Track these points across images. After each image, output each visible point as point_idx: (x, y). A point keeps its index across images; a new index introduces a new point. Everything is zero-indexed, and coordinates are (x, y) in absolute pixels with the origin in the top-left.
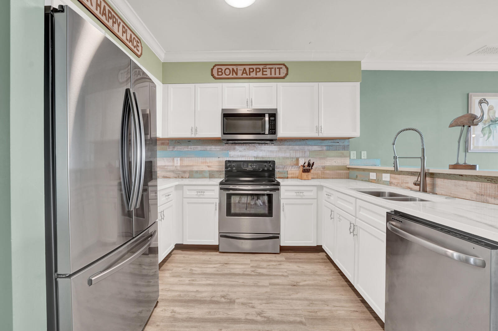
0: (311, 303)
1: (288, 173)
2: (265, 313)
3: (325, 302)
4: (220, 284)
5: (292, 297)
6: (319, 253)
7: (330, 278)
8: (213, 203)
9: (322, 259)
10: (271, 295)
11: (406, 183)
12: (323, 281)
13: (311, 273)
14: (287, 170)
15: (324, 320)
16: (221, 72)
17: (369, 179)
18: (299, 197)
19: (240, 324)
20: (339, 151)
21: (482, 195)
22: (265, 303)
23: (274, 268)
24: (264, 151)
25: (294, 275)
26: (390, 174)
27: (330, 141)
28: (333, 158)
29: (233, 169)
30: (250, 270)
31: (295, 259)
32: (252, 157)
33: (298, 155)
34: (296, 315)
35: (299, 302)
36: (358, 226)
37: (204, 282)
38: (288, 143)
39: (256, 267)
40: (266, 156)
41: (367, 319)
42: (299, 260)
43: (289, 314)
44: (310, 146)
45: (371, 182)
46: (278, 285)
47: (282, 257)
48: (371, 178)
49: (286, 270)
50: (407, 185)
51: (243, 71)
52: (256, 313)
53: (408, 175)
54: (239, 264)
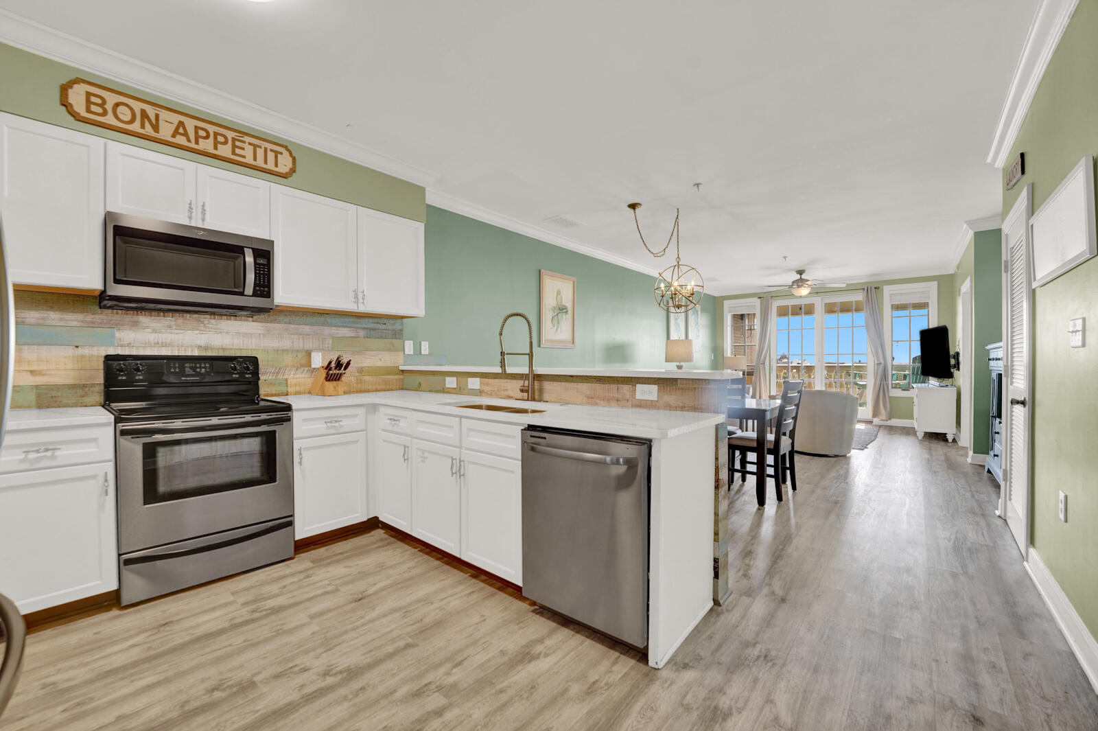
0: (406, 612)
1: (287, 383)
2: (335, 666)
3: (426, 600)
4: (183, 672)
5: (367, 618)
6: (369, 532)
7: (412, 564)
8: (94, 477)
9: (381, 540)
10: (327, 632)
11: (504, 390)
12: (404, 573)
13: (378, 569)
14: (285, 377)
15: (438, 624)
16: (102, 105)
17: (443, 389)
18: (332, 431)
19: (297, 711)
20: (386, 341)
21: (592, 398)
22: (325, 652)
23: (299, 588)
24: (227, 333)
25: (347, 583)
26: (481, 378)
27: (371, 320)
28: (378, 352)
29: (137, 378)
30: (245, 613)
31: (328, 558)
32: (191, 346)
33: (309, 345)
34: (393, 640)
35: (384, 620)
36: (465, 460)
37: (126, 691)
38: (287, 319)
39: (254, 601)
40: (233, 345)
41: (491, 595)
42: (340, 556)
43: (382, 645)
44: (335, 328)
45: (448, 392)
46: (330, 611)
47: (304, 561)
48: (448, 385)
49: (327, 582)
50: (506, 393)
51: (177, 128)
52: (319, 675)
53: (507, 378)
54: (205, 612)
